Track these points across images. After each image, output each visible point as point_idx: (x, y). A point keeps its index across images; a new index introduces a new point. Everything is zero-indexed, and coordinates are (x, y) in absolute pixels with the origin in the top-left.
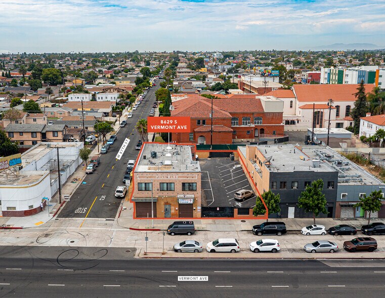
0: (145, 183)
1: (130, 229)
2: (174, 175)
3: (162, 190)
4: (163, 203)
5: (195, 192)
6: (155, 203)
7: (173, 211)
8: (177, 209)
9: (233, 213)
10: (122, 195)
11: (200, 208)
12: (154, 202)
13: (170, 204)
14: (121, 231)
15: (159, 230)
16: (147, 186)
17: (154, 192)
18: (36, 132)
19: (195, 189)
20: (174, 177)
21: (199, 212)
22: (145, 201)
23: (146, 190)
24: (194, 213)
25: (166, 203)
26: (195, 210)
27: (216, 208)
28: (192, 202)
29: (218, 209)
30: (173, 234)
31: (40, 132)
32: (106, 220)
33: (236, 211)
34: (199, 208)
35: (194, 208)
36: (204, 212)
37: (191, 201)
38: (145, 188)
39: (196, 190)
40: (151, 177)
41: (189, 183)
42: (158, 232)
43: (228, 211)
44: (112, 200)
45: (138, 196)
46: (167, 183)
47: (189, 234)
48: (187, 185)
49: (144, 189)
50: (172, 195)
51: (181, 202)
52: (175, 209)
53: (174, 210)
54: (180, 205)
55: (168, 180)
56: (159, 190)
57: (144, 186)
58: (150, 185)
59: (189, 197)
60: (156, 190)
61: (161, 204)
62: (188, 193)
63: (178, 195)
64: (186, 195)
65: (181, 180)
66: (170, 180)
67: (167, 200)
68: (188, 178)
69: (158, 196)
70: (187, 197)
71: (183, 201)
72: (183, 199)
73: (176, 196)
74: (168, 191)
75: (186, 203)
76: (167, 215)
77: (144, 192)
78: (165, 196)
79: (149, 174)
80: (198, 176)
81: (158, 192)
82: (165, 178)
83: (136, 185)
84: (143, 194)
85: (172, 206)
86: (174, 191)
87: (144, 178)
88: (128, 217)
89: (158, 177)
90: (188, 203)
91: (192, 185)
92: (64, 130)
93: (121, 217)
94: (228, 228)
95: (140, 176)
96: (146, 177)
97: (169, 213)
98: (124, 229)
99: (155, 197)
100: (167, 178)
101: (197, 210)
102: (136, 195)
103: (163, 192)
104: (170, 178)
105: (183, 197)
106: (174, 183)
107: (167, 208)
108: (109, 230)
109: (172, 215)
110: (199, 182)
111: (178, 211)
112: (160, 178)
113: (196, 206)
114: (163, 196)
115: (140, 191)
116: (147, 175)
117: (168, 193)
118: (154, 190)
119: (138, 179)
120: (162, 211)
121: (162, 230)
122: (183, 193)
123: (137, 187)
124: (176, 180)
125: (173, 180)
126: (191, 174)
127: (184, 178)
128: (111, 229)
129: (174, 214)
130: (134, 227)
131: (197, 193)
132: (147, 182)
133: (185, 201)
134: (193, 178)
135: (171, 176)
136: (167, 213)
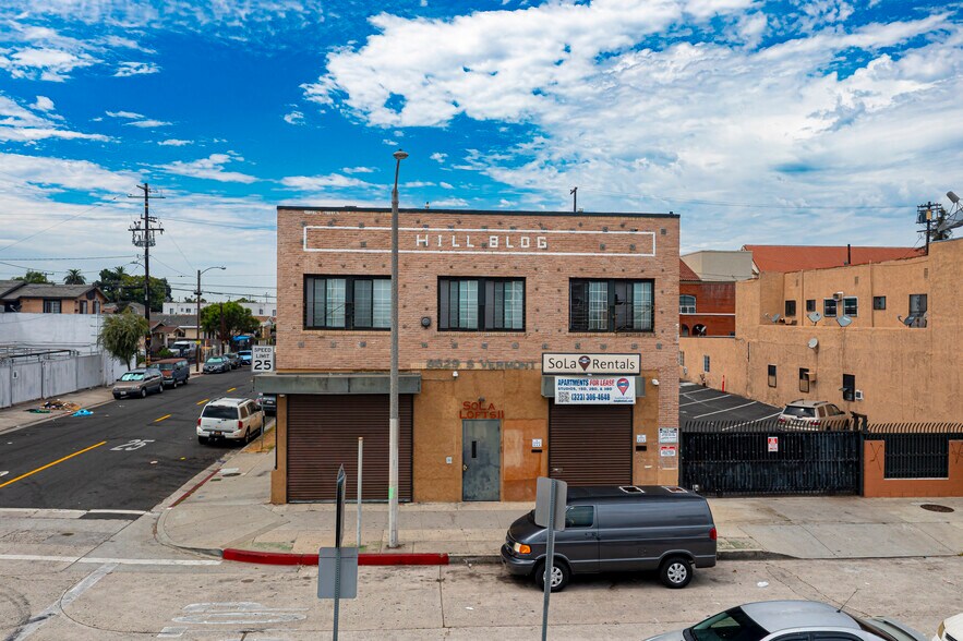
0: (351, 280)
1: (230, 555)
2: (524, 230)
3: (448, 322)
4: (452, 407)
5: (644, 341)
6: (407, 400)
7: (513, 459)
8: (537, 443)
9: (859, 466)
10: (231, 428)
11: (674, 438)
13: (501, 415)
14: (151, 570)
15: (442, 560)
16: (361, 298)
17: (402, 333)
19: (644, 321)
20: (525, 242)
21: (668, 462)
22: (341, 389)
23: (350, 323)
24: (641, 468)
25: (475, 410)
26: (642, 448)
27: (763, 438)
28: (630, 396)
32: (83, 517)
33: (874, 453)
34: (670, 437)
35: (641, 439)
36: (694, 464)
37: (623, 386)
38: (350, 306)
39: (651, 330)
40: (382, 241)
41: (611, 282)
42: (433, 571)
45: (304, 359)
46: (482, 281)
47: (677, 572)
48: (598, 295)
49: (338, 315)
50: (510, 356)
51: (566, 394)
52: (526, 443)
53: (521, 445)
54: (561, 416)
55: (483, 259)
56: (435, 325)
57: (343, 299)
58: (383, 291)
59: (611, 370)
60: (416, 324)
61: (441, 413)
62: (603, 347)
63: (547, 357)
64: (592, 357)
65: (565, 259)
66: (502, 260)
67: (477, 390)
68: (603, 248)
69: (424, 366)
70: (601, 370)
71: (576, 387)
72: (575, 382)
73: (533, 363)
74: (488, 334)
75: (597, 402)
76: (478, 482)
77: (341, 339)
78: (470, 362)
79: (372, 220)
80: (662, 240)
81: (425, 335)
82: (468, 249)
83: (292, 288)
84: (333, 346)
85: (509, 428)
86: (524, 330)
87: (344, 246)
88: (232, 503)
89: (426, 240)
90: (611, 402)
91: (629, 292)
92: (90, 303)
93: (190, 502)
94: (889, 541)
95: (317, 231)
96: (357, 243)
97: (491, 471)
98: (179, 562)
99: (409, 366)
100: (485, 246)
101: (655, 449)
102: (292, 353)
103: (457, 340)
104: (502, 246)
105: (579, 369)
106: (523, 279)
107: (477, 437)
108: (62, 567)
109: (510, 483)
110: (666, 277)
111: (545, 454)
112: (438, 249)
113: (654, 421)
114: (456, 362)
115: (315, 332)
116: (362, 225)
117: (485, 346)
118: (404, 327)
119: (305, 249)
120: (449, 460)
121: (460, 561)
122: (578, 347)
123: (300, 303)
124: (537, 264)
125: (515, 263)
126: (622, 226)
127: (581, 251)
128: (83, 560)
129: (520, 477)
130: (260, 544)
131: (659, 347)
132: (360, 271)
133: (592, 392)
134: (632, 249)
135: (505, 234)
136: (477, 469)
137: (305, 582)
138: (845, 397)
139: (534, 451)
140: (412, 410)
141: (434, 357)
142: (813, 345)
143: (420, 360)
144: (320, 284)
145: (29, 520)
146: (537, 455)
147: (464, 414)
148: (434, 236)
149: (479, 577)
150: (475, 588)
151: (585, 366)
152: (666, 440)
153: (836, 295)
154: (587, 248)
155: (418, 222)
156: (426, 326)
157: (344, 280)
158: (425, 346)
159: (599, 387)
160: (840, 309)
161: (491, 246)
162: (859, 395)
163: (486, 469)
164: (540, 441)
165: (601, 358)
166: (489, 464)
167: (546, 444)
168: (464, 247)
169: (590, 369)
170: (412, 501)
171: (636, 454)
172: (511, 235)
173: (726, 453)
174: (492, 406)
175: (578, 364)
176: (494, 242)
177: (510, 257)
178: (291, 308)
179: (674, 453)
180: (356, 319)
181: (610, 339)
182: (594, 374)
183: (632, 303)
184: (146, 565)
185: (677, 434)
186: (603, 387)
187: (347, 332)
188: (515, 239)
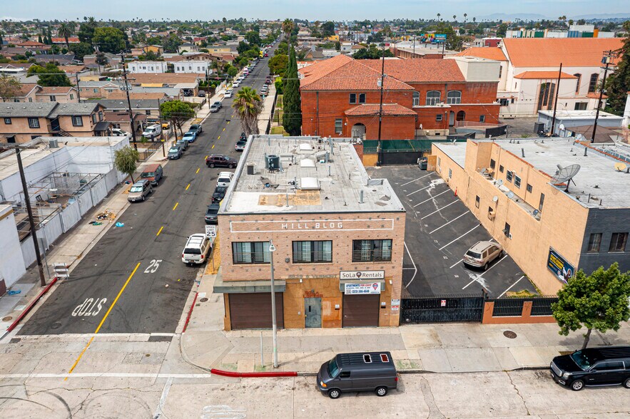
0: (253, 244)
1: (214, 372)
2: (332, 220)
3: (297, 260)
4: (300, 293)
5: (386, 265)
6: (280, 296)
7: (327, 312)
8: (337, 306)
9: (481, 311)
11: (398, 303)
12: (276, 293)
13: (322, 296)
15: (295, 375)
16: (258, 253)
17: (275, 264)
18: (37, 118)
19: (386, 255)
20: (332, 225)
21: (395, 312)
22: (252, 291)
23: (254, 261)
24: (383, 314)
25: (309, 294)
26: (384, 307)
27: (439, 301)
28: (378, 291)
29: (443, 304)
30: (335, 394)
31: (47, 118)
32: (151, 339)
33: (489, 307)
34: (396, 303)
35: (383, 304)
36: (407, 311)
37: (375, 286)
38: (253, 255)
39: (390, 259)
40: (266, 227)
41: (372, 241)
42: (290, 381)
43: (468, 307)
44: (174, 273)
45: (234, 276)
46: (312, 242)
47: (381, 391)
48: (366, 248)
49: (248, 259)
50: (326, 273)
51: (350, 290)
52: (333, 307)
53: (329, 308)
54: (347, 299)
55: (314, 234)
56: (291, 261)
57: (250, 251)
58: (267, 247)
59: (371, 277)
60: (283, 261)
61: (295, 295)
62: (368, 268)
63: (342, 273)
64: (362, 272)
65: (351, 232)
66: (322, 233)
67: (311, 286)
68: (369, 227)
69: (287, 277)
70: (366, 278)
71: (354, 287)
72: (354, 285)
73: (336, 275)
74: (316, 264)
75: (363, 293)
76: (312, 321)
77: (250, 267)
78: (308, 276)
79: (261, 218)
80: (397, 222)
81: (287, 266)
82: (306, 229)
83: (227, 248)
84: (247, 271)
85: (325, 301)
86: (331, 262)
87: (249, 230)
88: (208, 329)
89: (286, 226)
90: (370, 293)
91: (381, 245)
92: (97, 113)
93: (191, 328)
94: (478, 361)
95: (236, 224)
96: (255, 228)
97: (318, 317)
98: (195, 375)
99: (280, 278)
100: (314, 228)
101: (390, 307)
102: (229, 274)
103: (301, 267)
104: (321, 227)
105: (356, 277)
106: (331, 241)
107: (311, 304)
108: (153, 381)
109: (326, 321)
111: (341, 310)
112: (292, 229)
113: (390, 297)
114: (302, 276)
115: (238, 265)
116: (257, 221)
117: (314, 269)
118: (278, 262)
119: (231, 231)
120: (299, 313)
121: (302, 375)
122: (356, 268)
123: (231, 254)
124: (338, 234)
125: (327, 234)
126: (378, 217)
127: (358, 228)
128: (160, 376)
129: (330, 319)
130: (224, 365)
131: (393, 267)
132: (257, 240)
133: (361, 289)
134: (383, 226)
135: (323, 222)
136: (311, 316)
137: (243, 389)
138: (505, 234)
139: (336, 309)
140: (283, 295)
141: (291, 274)
142: (495, 200)
143: (285, 275)
144: (239, 246)
145: (129, 344)
146: (337, 311)
147: (305, 296)
148: (290, 224)
149: (308, 387)
150: (306, 395)
151: (359, 276)
152: (394, 304)
153: (513, 172)
154: (361, 227)
155: (282, 218)
156: (287, 262)
157: (250, 244)
158: (287, 269)
159: (364, 287)
160: (513, 180)
161: (316, 227)
162: (511, 236)
163: (315, 316)
164: (339, 306)
165: (367, 273)
166: (316, 314)
167: (341, 306)
168: (304, 228)
169: (361, 277)
170: (284, 328)
171: (381, 309)
172: (326, 222)
173: (422, 307)
174: (317, 292)
176: (318, 226)
177: (325, 232)
178: (227, 256)
179: (398, 309)
180: (256, 258)
181: (371, 264)
182: (363, 279)
183: (382, 248)
184: (184, 379)
186: (367, 287)
187: (253, 265)
188: (327, 224)
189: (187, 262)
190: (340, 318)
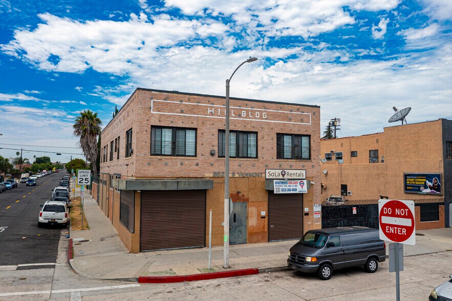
0: (175, 130)
1: (142, 280)
2: (257, 109)
5: (307, 164)
6: (203, 193)
7: (253, 222)
8: (263, 213)
10: (61, 217)
13: (246, 201)
15: (255, 272)
16: (180, 140)
17: (199, 157)
19: (305, 154)
20: (257, 115)
21: (317, 219)
23: (174, 153)
24: (306, 224)
25: (236, 198)
26: (307, 214)
27: (351, 208)
28: (305, 189)
29: (355, 212)
30: (326, 272)
32: (18, 269)
34: (318, 209)
35: (306, 210)
37: (302, 185)
38: (174, 143)
39: (310, 158)
40: (192, 110)
41: (293, 136)
45: (150, 171)
46: (238, 133)
47: (372, 265)
48: (287, 141)
49: (167, 150)
50: (251, 170)
51: (279, 189)
52: (259, 213)
53: (256, 215)
55: (239, 122)
56: (217, 154)
57: (170, 139)
58: (190, 136)
59: (295, 177)
60: (208, 154)
61: (219, 200)
62: (291, 166)
63: (267, 171)
64: (286, 171)
65: (275, 124)
66: (246, 123)
67: (236, 187)
68: (290, 120)
69: (211, 175)
70: (290, 178)
71: (283, 185)
72: (282, 183)
73: (261, 174)
74: (242, 159)
75: (292, 192)
76: (236, 235)
77: (170, 160)
78: (234, 174)
79: (187, 99)
80: (313, 117)
81: (212, 159)
82: (232, 117)
83: (145, 132)
84: (166, 165)
85: (251, 206)
86: (257, 157)
87: (172, 112)
88: (107, 255)
89: (213, 111)
90: (297, 192)
91: (300, 141)
93: (80, 256)
95: (159, 103)
96: (179, 110)
97: (243, 228)
99: (204, 175)
100: (240, 116)
101: (312, 214)
102: (145, 168)
104: (247, 116)
105: (281, 177)
106: (256, 133)
107: (236, 211)
108: (46, 297)
109: (251, 234)
110: (315, 134)
111: (266, 219)
112: (218, 116)
113: (312, 201)
115: (157, 157)
116: (181, 101)
117: (240, 165)
118: (202, 155)
119: (152, 112)
120: (223, 224)
121: (264, 271)
122: (280, 166)
123: (149, 141)
124: (263, 126)
125: (253, 125)
126: (298, 110)
127: (281, 120)
128: (53, 292)
129: (256, 231)
130: (154, 273)
132: (180, 125)
133: (289, 187)
134: (302, 121)
135: (249, 110)
136: (236, 228)
137: (200, 289)
138: (342, 194)
139: (262, 218)
140: (206, 199)
141: (217, 171)
142: (325, 173)
143: (210, 172)
144: (158, 131)
146: (263, 219)
148: (216, 109)
151: (283, 175)
152: (316, 210)
153: (332, 152)
154: (284, 119)
155: (209, 102)
156: (212, 155)
157: (171, 130)
158: (212, 165)
159: (292, 185)
160: (334, 157)
161: (243, 116)
162: (349, 193)
163: (240, 228)
164: (264, 212)
165: (291, 172)
166: (241, 225)
167: (267, 213)
169: (286, 177)
170: (205, 246)
171: (305, 217)
172: (252, 111)
173: (337, 215)
174: (243, 195)
175: (280, 174)
176: (244, 114)
177: (251, 121)
178: (144, 143)
179: (319, 216)
180: (177, 150)
181: (293, 162)
182: (288, 179)
183: (301, 146)
184: (99, 290)
185: (320, 207)
186: (294, 185)
187: (174, 157)
188: (253, 113)
189: (46, 221)
190: (266, 230)
